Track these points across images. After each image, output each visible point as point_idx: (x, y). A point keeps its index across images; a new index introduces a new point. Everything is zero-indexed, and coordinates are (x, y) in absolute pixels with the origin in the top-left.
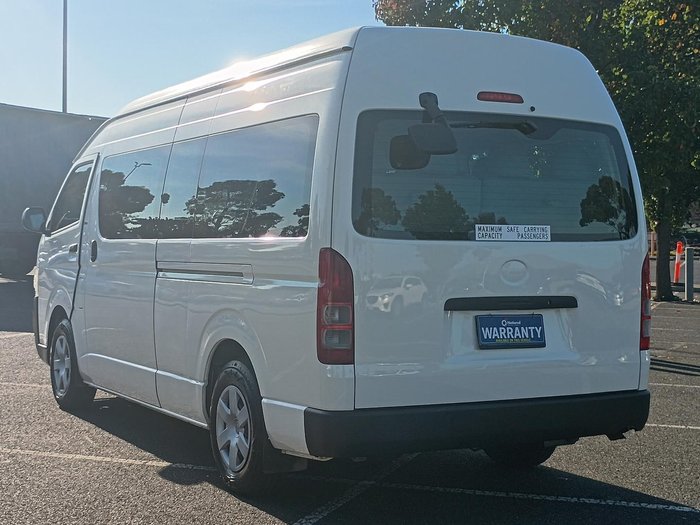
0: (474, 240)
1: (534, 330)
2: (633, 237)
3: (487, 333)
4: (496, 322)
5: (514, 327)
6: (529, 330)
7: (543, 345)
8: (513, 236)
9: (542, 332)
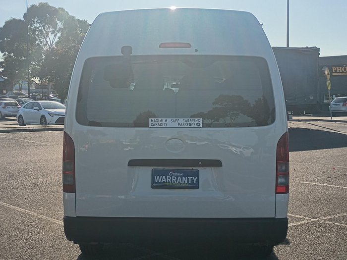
0: (149, 127)
1: (192, 179)
2: (270, 124)
3: (158, 179)
4: (165, 173)
5: (177, 177)
6: (188, 179)
7: (198, 188)
8: (175, 124)
9: (198, 181)
